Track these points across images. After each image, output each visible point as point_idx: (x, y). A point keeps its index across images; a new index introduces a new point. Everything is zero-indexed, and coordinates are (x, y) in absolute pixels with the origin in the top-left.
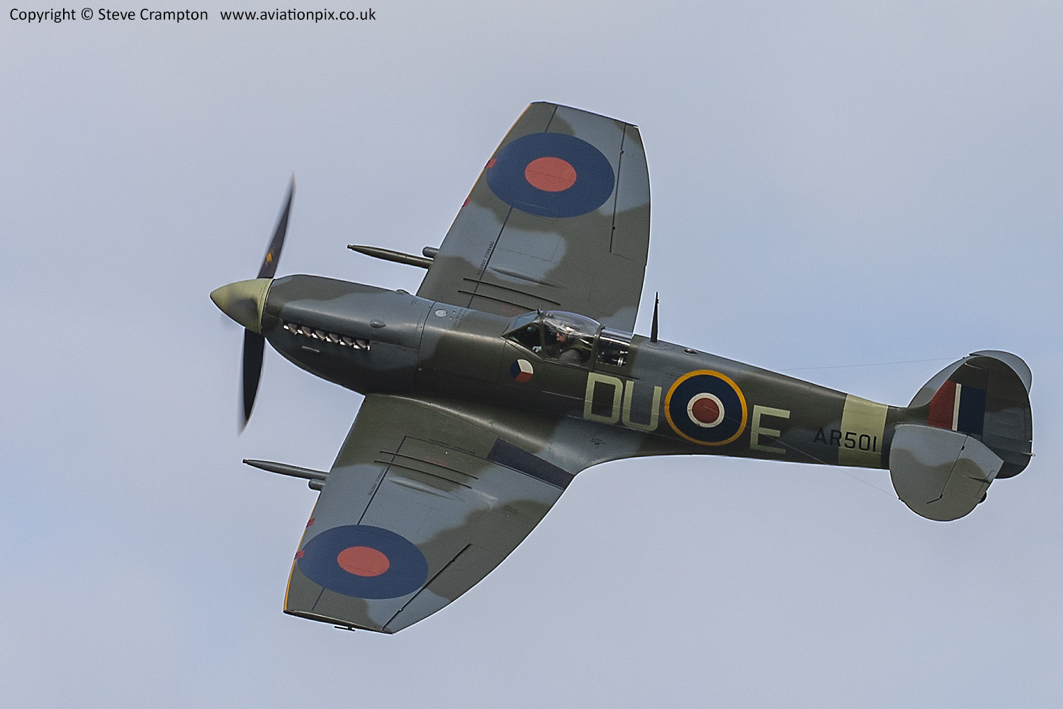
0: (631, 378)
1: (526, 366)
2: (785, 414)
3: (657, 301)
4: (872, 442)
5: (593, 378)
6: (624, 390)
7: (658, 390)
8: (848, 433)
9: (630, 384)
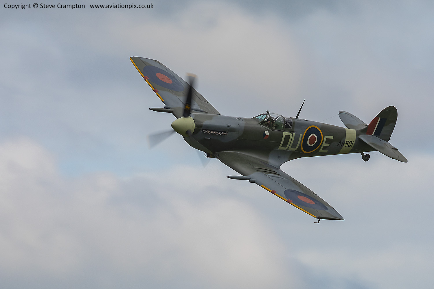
0: (294, 132)
1: (267, 133)
2: (332, 137)
3: (304, 102)
4: (352, 142)
5: (285, 133)
6: (292, 136)
7: (301, 134)
8: (347, 141)
9: (294, 134)
